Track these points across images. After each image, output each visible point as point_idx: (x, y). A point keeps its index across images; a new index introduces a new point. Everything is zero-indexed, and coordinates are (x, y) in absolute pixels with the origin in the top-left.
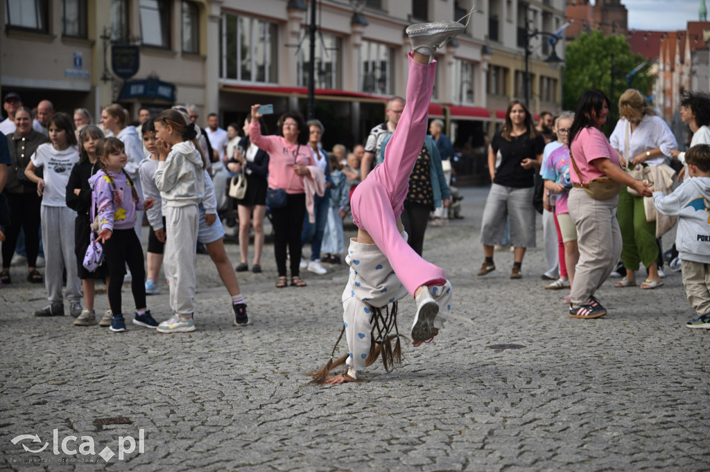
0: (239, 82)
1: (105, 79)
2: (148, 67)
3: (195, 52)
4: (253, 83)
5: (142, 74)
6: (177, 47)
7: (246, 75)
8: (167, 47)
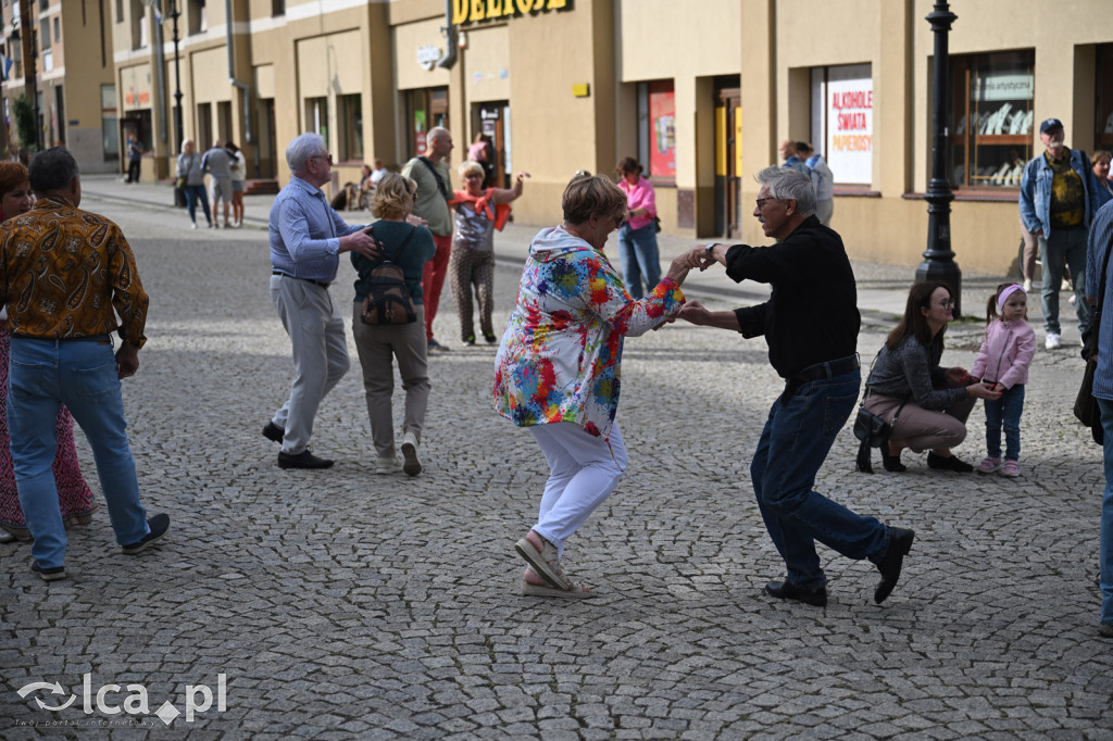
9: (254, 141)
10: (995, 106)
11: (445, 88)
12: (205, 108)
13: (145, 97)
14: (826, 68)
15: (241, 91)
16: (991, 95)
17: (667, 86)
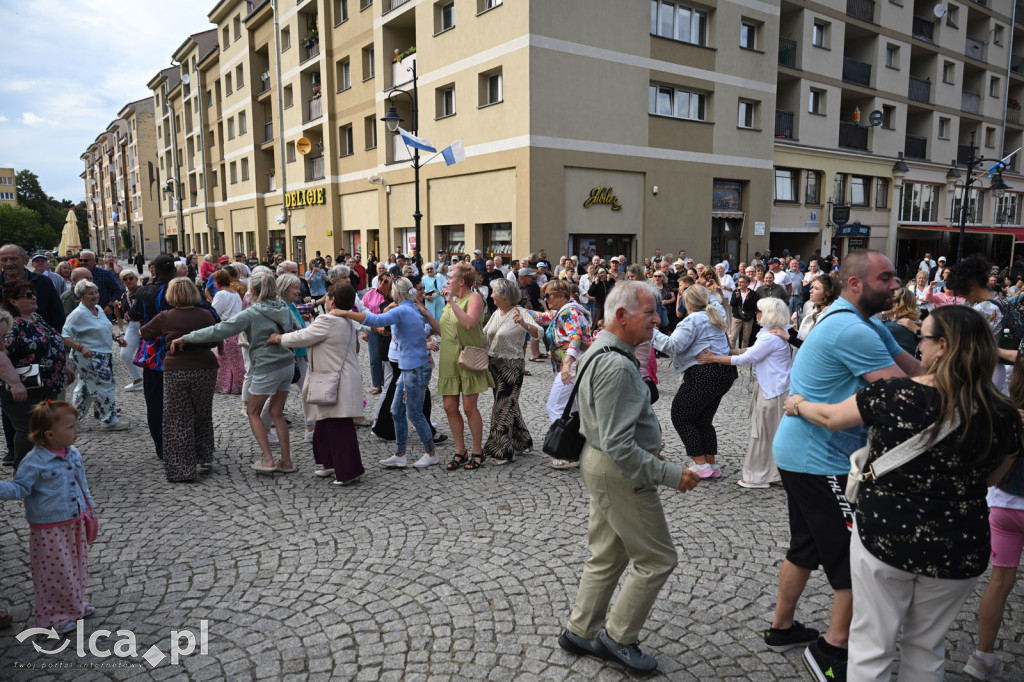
0: (911, 222)
1: (828, 225)
2: (854, 217)
3: (884, 207)
4: (920, 222)
5: (851, 221)
6: (873, 204)
7: (916, 218)
8: (866, 205)
9: (217, 249)
10: (456, 243)
11: (283, 231)
12: (198, 235)
13: (174, 230)
14: (406, 228)
15: (211, 229)
16: (455, 239)
17: (357, 233)
